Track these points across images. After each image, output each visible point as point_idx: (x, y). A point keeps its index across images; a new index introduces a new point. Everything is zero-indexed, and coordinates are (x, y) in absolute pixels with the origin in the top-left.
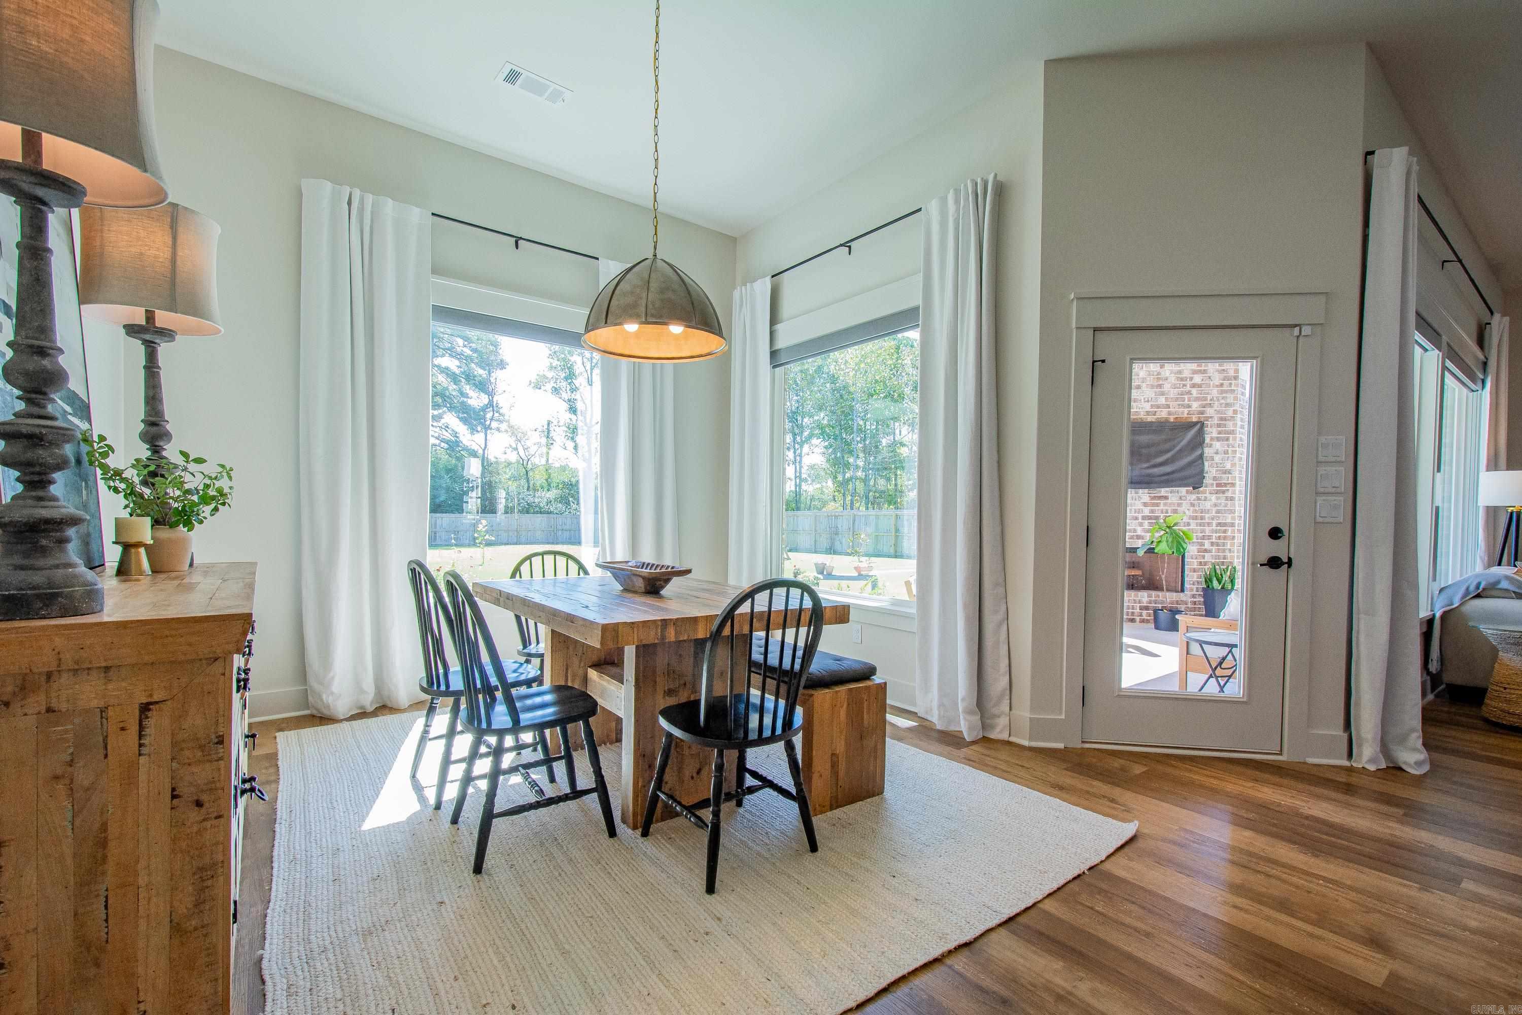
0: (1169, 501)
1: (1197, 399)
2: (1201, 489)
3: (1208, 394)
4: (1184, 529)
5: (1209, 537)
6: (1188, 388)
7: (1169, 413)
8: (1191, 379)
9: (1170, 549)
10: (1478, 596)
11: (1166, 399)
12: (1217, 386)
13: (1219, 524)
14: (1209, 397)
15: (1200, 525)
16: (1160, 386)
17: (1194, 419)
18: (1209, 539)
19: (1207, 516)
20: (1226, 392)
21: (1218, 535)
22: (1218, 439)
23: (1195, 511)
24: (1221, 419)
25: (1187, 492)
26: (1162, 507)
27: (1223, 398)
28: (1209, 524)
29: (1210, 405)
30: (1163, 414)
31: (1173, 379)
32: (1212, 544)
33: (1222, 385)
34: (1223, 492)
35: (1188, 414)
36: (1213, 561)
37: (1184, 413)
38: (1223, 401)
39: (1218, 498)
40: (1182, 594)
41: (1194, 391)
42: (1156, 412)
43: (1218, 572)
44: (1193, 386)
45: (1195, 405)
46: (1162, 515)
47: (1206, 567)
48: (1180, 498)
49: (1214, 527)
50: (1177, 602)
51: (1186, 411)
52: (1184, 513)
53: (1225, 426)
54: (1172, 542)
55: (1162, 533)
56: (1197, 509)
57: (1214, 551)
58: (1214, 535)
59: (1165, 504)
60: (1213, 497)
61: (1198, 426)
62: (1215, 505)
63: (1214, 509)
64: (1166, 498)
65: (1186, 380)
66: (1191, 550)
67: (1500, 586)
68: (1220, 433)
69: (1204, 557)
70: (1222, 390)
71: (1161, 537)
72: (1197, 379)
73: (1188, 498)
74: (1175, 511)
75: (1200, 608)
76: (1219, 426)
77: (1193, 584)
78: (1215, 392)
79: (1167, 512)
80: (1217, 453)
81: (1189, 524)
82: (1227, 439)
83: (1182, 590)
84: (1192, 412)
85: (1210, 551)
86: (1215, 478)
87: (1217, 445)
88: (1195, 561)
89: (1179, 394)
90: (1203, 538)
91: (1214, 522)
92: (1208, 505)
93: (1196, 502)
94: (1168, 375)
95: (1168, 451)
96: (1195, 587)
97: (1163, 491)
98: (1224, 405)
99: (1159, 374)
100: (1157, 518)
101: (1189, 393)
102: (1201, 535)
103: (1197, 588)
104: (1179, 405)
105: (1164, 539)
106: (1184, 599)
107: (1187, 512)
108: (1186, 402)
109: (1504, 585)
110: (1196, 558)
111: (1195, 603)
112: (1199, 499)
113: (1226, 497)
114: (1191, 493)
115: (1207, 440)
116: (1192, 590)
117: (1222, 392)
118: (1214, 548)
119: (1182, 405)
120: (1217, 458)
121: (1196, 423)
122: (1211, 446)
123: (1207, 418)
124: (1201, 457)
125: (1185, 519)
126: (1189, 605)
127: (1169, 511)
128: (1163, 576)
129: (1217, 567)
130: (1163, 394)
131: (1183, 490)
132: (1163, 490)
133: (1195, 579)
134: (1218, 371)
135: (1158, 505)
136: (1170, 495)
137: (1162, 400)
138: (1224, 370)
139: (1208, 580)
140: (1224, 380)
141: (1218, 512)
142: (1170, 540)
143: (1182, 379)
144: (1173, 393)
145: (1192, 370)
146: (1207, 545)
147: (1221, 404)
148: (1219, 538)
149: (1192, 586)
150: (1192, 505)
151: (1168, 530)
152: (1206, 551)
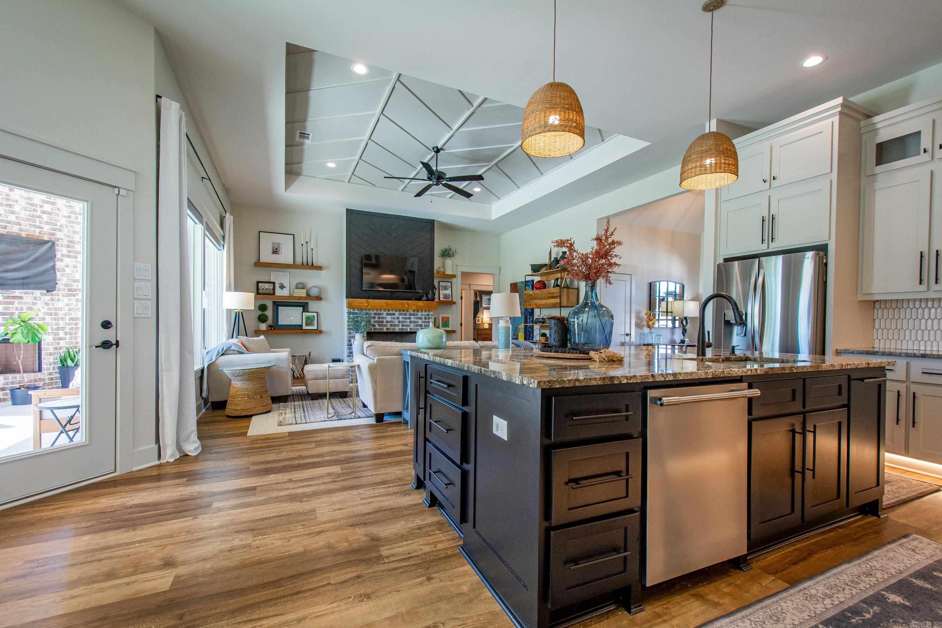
0: (24, 300)
1: (47, 223)
2: (54, 292)
3: (57, 221)
4: (40, 323)
5: (63, 329)
6: (39, 213)
7: (21, 230)
8: (41, 207)
9: (26, 339)
10: (223, 355)
11: (17, 217)
12: (65, 217)
13: (71, 319)
14: (59, 224)
15: (55, 320)
16: (10, 206)
17: (46, 238)
18: (62, 330)
19: (60, 312)
20: (73, 222)
21: (70, 326)
22: (68, 256)
23: (50, 309)
24: (70, 242)
25: (42, 294)
26: (16, 305)
27: (71, 227)
28: (62, 319)
29: (60, 230)
30: (15, 229)
31: (23, 202)
32: (66, 333)
33: (69, 217)
34: (74, 296)
35: (39, 233)
36: (67, 346)
37: (36, 232)
38: (70, 229)
39: (70, 300)
40: (39, 374)
41: (45, 216)
42: (6, 226)
43: (72, 354)
44: (44, 212)
45: (46, 228)
46: (17, 312)
47: (61, 351)
48: (35, 298)
49: (67, 321)
50: (35, 381)
51: (38, 230)
52: (39, 310)
53: (73, 247)
54: (28, 333)
55: (18, 326)
56: (52, 307)
57: (67, 339)
58: (67, 327)
59: (19, 303)
60: (66, 299)
61: (49, 244)
62: (68, 305)
63: (67, 308)
64: (21, 298)
65: (37, 206)
66: (47, 340)
67: (232, 349)
68: (69, 252)
69: (59, 344)
70: (70, 221)
71: (16, 329)
72: (47, 208)
73: (43, 299)
74: (31, 309)
75: (56, 382)
76: (68, 246)
77: (50, 365)
78: (63, 221)
79: (22, 309)
80: (67, 266)
81: (44, 319)
82: (76, 257)
83: (40, 370)
84: (43, 233)
85: (64, 339)
86: (66, 285)
87: (67, 261)
88: (51, 347)
89: (29, 216)
90: (58, 329)
91: (67, 317)
92: (60, 305)
93: (50, 302)
94: (17, 198)
95: (21, 260)
96: (51, 367)
97: (17, 293)
98: (71, 232)
99: (7, 195)
100: (12, 314)
101: (39, 217)
102: (56, 327)
103: (54, 367)
104: (31, 225)
105: (19, 331)
106: (42, 377)
107: (42, 310)
108: (37, 224)
109: (233, 348)
110: (52, 345)
111: (52, 379)
112: (52, 300)
113: (77, 299)
114: (45, 295)
115: (58, 256)
116: (48, 369)
117: (70, 222)
118: (68, 336)
119: (34, 226)
120: (68, 270)
121: (46, 242)
122: (62, 260)
123: (58, 240)
124: (53, 268)
125: (41, 315)
126: (47, 381)
127: (24, 309)
128: (20, 361)
129: (71, 350)
130: (13, 213)
131: (38, 293)
132: (17, 291)
133: (52, 361)
134: (66, 206)
135: (12, 303)
136: (24, 295)
137: (12, 218)
138: (71, 206)
139: (63, 361)
140: (71, 213)
141: (70, 310)
142: (25, 332)
143: (32, 205)
144: (24, 214)
145: (42, 200)
146: (62, 334)
147: (70, 231)
148: (72, 329)
149: (49, 366)
150: (47, 304)
151: (22, 324)
152: (60, 339)
